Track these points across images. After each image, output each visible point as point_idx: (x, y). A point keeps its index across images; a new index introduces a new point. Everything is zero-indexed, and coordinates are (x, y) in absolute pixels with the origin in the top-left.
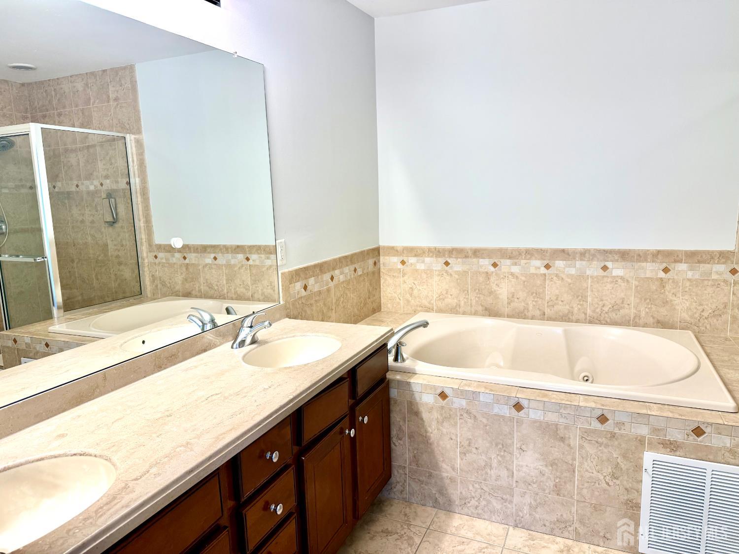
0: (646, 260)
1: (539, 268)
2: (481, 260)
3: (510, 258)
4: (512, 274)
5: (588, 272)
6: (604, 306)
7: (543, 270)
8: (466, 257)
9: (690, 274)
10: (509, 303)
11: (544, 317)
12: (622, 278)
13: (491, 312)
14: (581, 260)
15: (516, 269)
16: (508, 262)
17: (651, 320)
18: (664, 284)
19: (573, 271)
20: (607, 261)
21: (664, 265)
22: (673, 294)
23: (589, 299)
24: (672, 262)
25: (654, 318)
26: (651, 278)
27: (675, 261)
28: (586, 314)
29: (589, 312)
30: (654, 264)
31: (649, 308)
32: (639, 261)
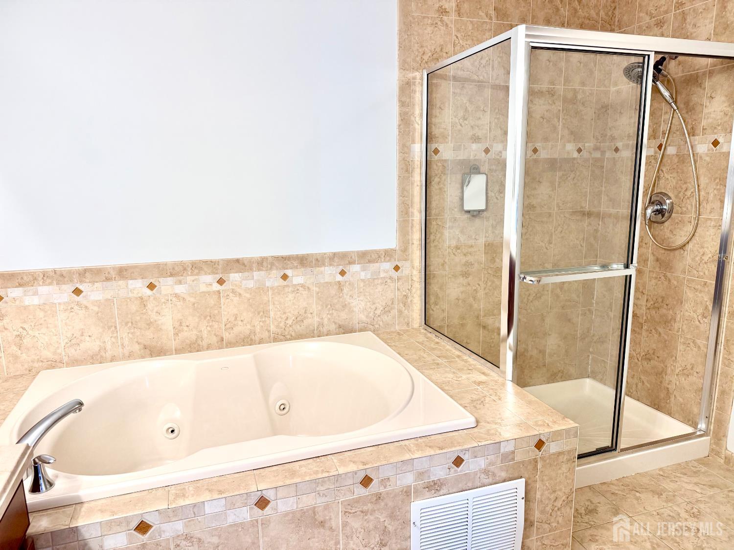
0: (324, 265)
1: (211, 285)
2: (130, 282)
3: (172, 275)
4: (177, 296)
5: (268, 284)
6: (287, 318)
7: (216, 287)
8: (108, 279)
9: (363, 275)
10: (176, 334)
11: (222, 344)
12: (303, 286)
13: (154, 351)
14: (259, 270)
15: (180, 289)
16: (170, 280)
17: (333, 327)
18: (342, 288)
19: (251, 284)
20: (287, 269)
21: (341, 268)
22: (351, 296)
23: (272, 314)
24: (347, 264)
25: (335, 323)
26: (330, 283)
27: (350, 263)
28: (269, 331)
29: (272, 328)
30: (331, 267)
31: (330, 315)
32: (317, 265)
